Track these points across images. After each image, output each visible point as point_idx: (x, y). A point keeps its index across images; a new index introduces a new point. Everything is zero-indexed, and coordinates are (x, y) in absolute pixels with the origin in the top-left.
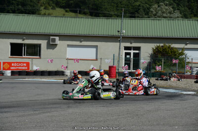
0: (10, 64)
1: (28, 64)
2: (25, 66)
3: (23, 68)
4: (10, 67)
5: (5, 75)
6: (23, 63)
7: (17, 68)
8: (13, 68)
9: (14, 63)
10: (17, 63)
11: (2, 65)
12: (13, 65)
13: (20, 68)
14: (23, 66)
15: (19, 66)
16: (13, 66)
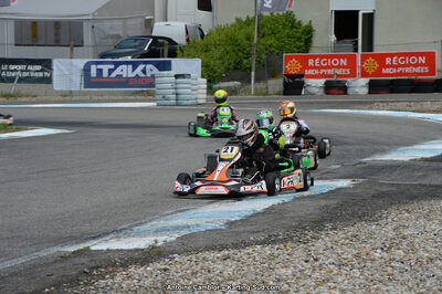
0: (381, 58)
1: (430, 57)
2: (422, 65)
3: (417, 70)
4: (379, 69)
5: (350, 91)
6: (418, 54)
7: (400, 69)
8: (388, 71)
9: (391, 55)
10: (399, 55)
11: (359, 63)
12: (388, 61)
13: (408, 70)
14: (416, 65)
15: (404, 66)
16: (389, 66)
